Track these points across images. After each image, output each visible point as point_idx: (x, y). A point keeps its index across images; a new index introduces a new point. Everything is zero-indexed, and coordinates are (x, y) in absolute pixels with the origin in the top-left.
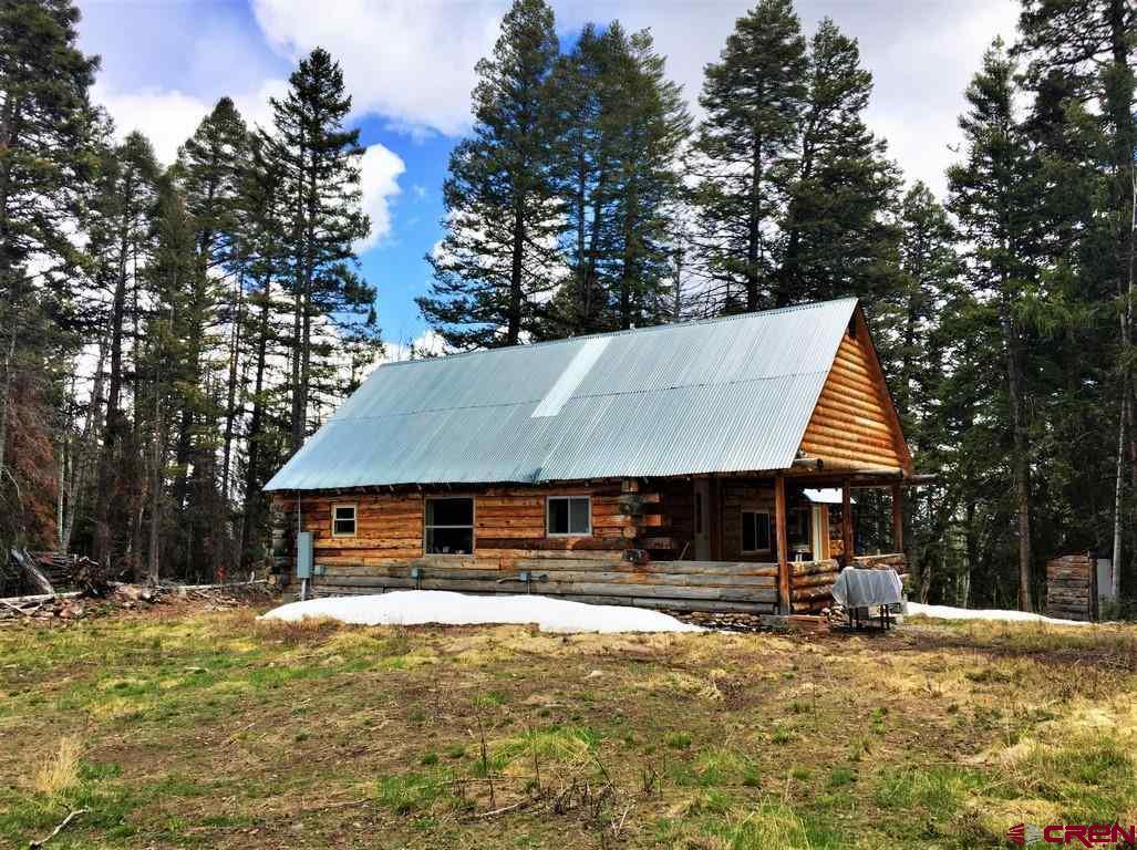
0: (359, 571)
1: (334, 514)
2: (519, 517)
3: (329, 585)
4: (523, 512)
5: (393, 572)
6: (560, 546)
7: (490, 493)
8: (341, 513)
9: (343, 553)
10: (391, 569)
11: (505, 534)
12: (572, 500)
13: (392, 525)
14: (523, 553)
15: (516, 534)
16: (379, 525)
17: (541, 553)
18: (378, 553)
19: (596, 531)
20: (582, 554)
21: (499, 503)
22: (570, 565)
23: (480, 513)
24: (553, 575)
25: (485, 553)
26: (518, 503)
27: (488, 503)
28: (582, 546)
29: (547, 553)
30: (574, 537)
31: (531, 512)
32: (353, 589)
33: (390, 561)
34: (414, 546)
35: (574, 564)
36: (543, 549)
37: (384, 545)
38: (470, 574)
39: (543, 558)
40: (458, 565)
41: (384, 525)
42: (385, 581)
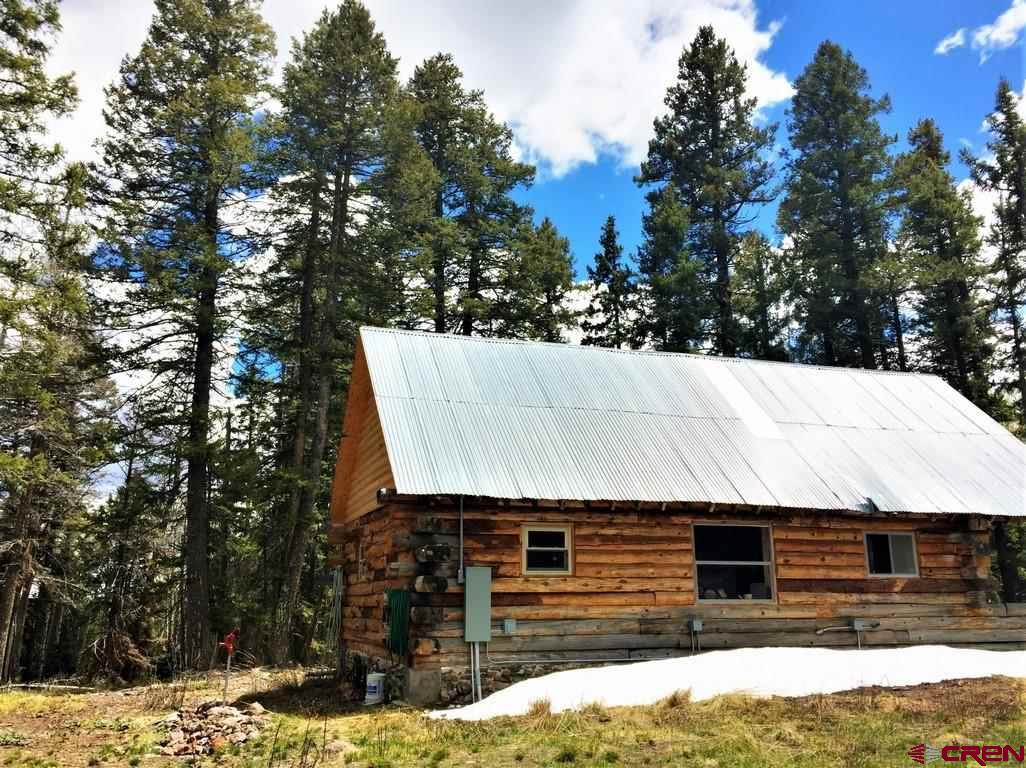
0: (581, 628)
1: (525, 539)
2: (835, 554)
3: (519, 652)
4: (838, 548)
5: (647, 625)
6: (885, 588)
7: (796, 522)
8: (535, 538)
9: (546, 600)
10: (642, 621)
11: (820, 574)
12: (892, 536)
13: (643, 559)
14: (842, 597)
15: (835, 574)
16: (619, 559)
17: (864, 597)
18: (616, 600)
19: (924, 572)
20: (913, 598)
21: (807, 536)
22: (903, 611)
23: (779, 547)
24: (884, 623)
25: (792, 598)
26: (828, 537)
27: (792, 536)
28: (912, 588)
29: (872, 597)
30: (900, 578)
31: (848, 549)
32: (567, 655)
33: (638, 609)
34: (678, 588)
35: (906, 609)
36: (867, 592)
37: (627, 588)
38: (775, 625)
39: (867, 603)
40: (756, 614)
41: (630, 559)
42: (634, 640)
